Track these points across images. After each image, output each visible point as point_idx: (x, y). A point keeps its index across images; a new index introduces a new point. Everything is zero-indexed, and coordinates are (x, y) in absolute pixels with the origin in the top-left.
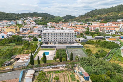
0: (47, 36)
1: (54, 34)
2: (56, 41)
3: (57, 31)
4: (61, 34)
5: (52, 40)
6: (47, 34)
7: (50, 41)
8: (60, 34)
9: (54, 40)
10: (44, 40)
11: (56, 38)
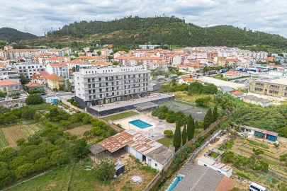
0: (97, 86)
1: (113, 77)
2: (118, 93)
3: (114, 72)
4: (127, 77)
5: (107, 94)
6: (97, 80)
7: (103, 96)
8: (125, 77)
9: (113, 94)
10: (90, 97)
11: (118, 88)
